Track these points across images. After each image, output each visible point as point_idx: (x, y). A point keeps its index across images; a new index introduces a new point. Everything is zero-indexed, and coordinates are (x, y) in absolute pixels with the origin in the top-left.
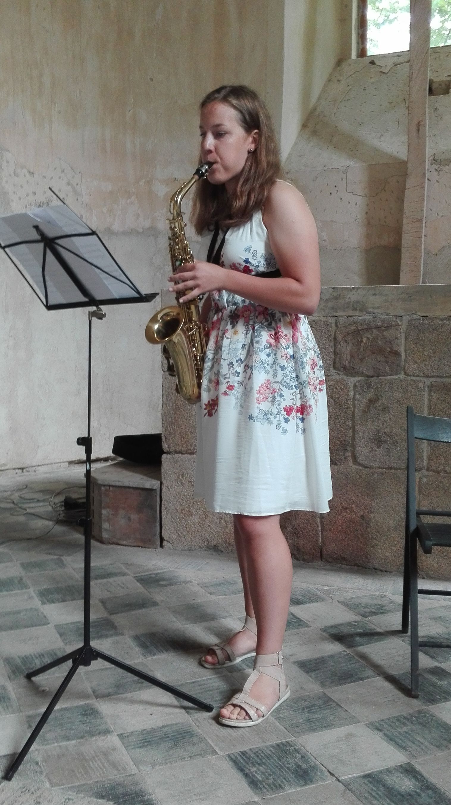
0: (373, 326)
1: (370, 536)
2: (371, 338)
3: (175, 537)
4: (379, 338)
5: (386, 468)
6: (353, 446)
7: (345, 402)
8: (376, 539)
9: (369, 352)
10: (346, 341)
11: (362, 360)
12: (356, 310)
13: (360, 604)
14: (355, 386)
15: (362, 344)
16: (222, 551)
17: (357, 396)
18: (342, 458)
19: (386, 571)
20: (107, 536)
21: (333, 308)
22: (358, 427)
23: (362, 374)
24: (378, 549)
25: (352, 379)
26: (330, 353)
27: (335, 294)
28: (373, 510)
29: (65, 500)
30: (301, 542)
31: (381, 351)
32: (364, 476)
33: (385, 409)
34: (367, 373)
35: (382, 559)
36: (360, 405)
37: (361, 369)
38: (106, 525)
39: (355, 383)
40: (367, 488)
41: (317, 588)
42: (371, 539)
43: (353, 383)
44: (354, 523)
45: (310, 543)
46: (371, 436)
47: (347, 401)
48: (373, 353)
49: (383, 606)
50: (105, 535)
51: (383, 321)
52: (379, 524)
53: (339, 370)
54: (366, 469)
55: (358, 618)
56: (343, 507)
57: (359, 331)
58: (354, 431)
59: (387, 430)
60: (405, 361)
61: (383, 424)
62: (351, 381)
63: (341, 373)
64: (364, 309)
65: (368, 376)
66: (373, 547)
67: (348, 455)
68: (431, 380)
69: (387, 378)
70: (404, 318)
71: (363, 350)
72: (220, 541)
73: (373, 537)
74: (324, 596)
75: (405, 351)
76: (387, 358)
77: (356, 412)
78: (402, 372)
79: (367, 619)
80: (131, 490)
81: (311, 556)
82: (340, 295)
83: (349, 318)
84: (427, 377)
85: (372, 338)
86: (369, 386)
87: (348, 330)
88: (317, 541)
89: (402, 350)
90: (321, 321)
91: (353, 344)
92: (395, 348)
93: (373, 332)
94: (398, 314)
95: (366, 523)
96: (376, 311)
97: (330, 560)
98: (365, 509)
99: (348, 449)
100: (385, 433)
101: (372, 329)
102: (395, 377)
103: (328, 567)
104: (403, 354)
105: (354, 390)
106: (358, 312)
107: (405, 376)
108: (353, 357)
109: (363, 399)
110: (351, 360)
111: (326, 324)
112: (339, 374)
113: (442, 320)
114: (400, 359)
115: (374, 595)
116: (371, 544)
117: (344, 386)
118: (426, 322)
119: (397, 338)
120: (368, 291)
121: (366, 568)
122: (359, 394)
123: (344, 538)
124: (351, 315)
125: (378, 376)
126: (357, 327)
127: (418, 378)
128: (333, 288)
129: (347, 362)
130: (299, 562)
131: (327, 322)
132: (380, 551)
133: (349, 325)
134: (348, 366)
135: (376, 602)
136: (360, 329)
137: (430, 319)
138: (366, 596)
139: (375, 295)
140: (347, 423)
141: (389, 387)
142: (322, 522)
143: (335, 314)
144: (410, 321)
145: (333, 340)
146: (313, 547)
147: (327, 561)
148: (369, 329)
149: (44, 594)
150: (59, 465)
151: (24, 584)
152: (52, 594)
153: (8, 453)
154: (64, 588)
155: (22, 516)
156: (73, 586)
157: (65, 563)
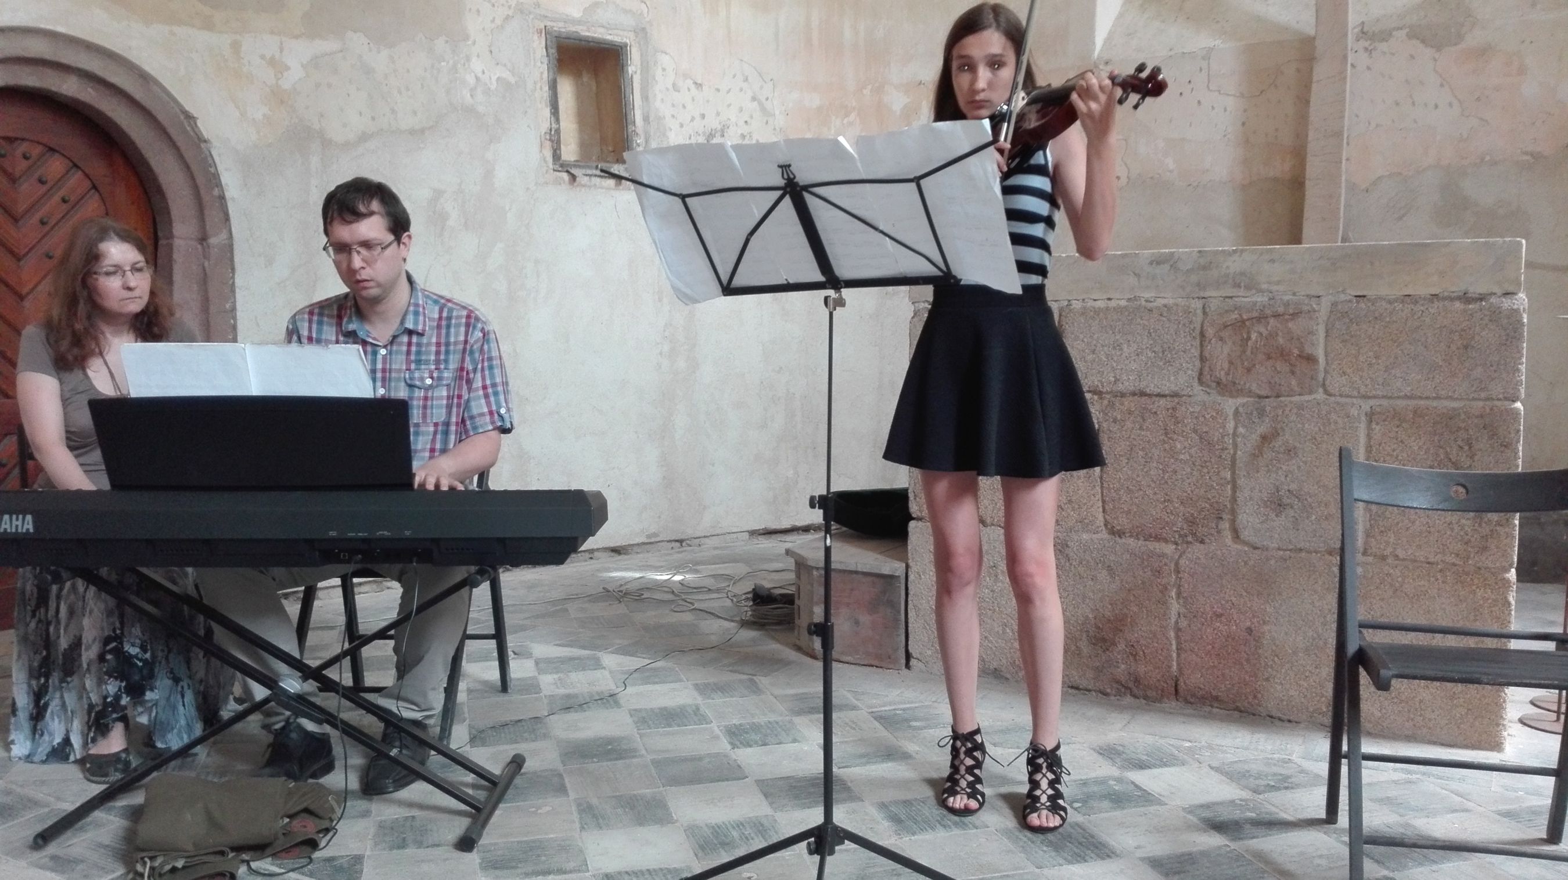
0: (1268, 312)
1: (1262, 662)
2: (1265, 333)
3: (929, 652)
4: (1280, 334)
5: (1290, 550)
6: (1233, 512)
7: (1218, 440)
8: (1272, 667)
9: (1261, 357)
10: (1221, 339)
11: (1249, 370)
12: (1239, 286)
13: (1248, 771)
14: (1236, 412)
15: (1250, 343)
16: (1007, 679)
17: (1241, 430)
18: (1213, 531)
19: (1290, 721)
21: (1198, 284)
22: (1241, 482)
23: (1250, 393)
24: (1277, 683)
25: (1231, 401)
26: (1194, 359)
27: (1202, 261)
28: (1267, 619)
29: (754, 589)
30: (1142, 669)
31: (1283, 354)
32: (1251, 563)
33: (1290, 451)
34: (1258, 392)
35: (1282, 701)
36: (1245, 444)
37: (1248, 385)
39: (1237, 409)
40: (1257, 582)
41: (1171, 743)
42: (1265, 668)
43: (1234, 408)
44: (1233, 639)
45: (1157, 671)
46: (1265, 496)
47: (1223, 437)
48: (1269, 358)
49: (1289, 777)
51: (1287, 304)
52: (1277, 642)
53: (1208, 386)
54: (1256, 551)
55: (1245, 794)
56: (1214, 613)
57: (1243, 322)
58: (1235, 488)
59: (1293, 487)
60: (1326, 372)
61: (1286, 476)
62: (1230, 405)
63: (1212, 391)
64: (1252, 286)
65: (1260, 397)
66: (1267, 680)
67: (1223, 527)
68: (1372, 402)
69: (1293, 399)
70: (1323, 300)
71: (1252, 353)
72: (1004, 661)
73: (1266, 664)
74: (1185, 757)
75: (1326, 355)
76: (1291, 365)
77: (1237, 457)
78: (1321, 390)
79: (1261, 796)
80: (860, 576)
81: (1160, 692)
82: (1211, 263)
83: (1227, 300)
84: (1366, 397)
85: (1267, 332)
86: (1261, 413)
87: (1225, 319)
88: (1170, 667)
89: (1320, 354)
90: (1177, 305)
91: (1234, 343)
92: (1308, 350)
93: (1268, 323)
94: (1313, 293)
95: (1254, 639)
96: (1274, 288)
97: (1192, 700)
98: (1254, 616)
99: (1224, 516)
100: (1289, 491)
101: (1267, 317)
102: (1307, 398)
103: (1188, 711)
104: (1322, 360)
105: (1234, 418)
106: (1242, 290)
107: (1325, 396)
108: (1232, 364)
109: (1251, 433)
110: (1229, 370)
111: (1187, 311)
112: (1209, 393)
113: (1390, 302)
114: (1316, 367)
115: (1271, 759)
116: (1263, 675)
117: (1217, 413)
118: (1363, 305)
119: (1311, 333)
120: (1261, 254)
121: (1254, 715)
122: (1244, 426)
123: (1216, 663)
124: (1231, 295)
125: (1278, 396)
126: (1240, 315)
127: (1348, 400)
128: (1200, 252)
129: (1223, 373)
130: (1138, 701)
131: (1189, 307)
132: (1279, 687)
133: (1227, 311)
134: (1224, 380)
135: (1275, 769)
136: (1245, 317)
137: (1369, 300)
138: (1257, 760)
139: (1272, 261)
140: (1223, 474)
141: (1296, 414)
142: (1177, 637)
143: (1202, 294)
144: (1334, 304)
145: (1198, 337)
146: (1163, 676)
147: (1187, 702)
148: (1263, 318)
149: (734, 733)
150: (735, 536)
151: (703, 716)
152: (747, 733)
153: (659, 517)
154: (763, 724)
155: (688, 613)
156: (777, 723)
157: (761, 686)
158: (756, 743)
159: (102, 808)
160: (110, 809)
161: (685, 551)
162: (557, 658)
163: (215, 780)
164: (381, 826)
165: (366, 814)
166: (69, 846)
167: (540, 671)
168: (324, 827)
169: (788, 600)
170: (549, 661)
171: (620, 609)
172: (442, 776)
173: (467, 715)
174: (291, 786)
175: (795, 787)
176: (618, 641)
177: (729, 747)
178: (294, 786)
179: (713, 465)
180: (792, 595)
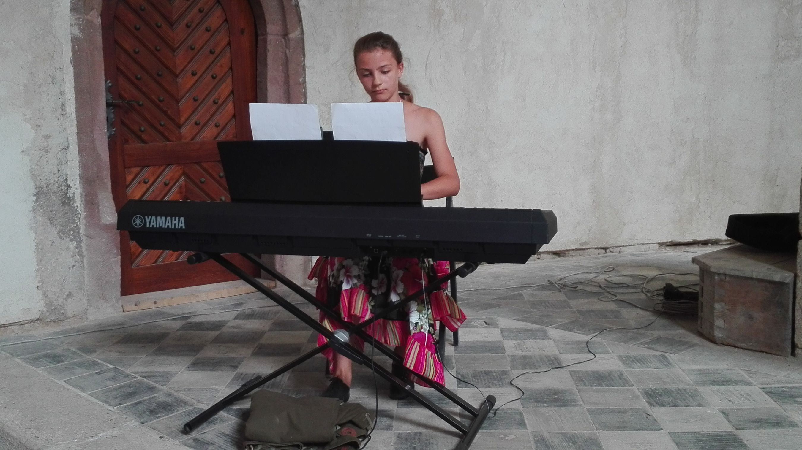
20: (720, 335)
29: (664, 288)
38: (719, 323)
50: (718, 334)
80: (754, 280)
149: (650, 395)
150: (648, 246)
151: (625, 379)
152: (661, 396)
153: (590, 230)
154: (673, 390)
155: (612, 303)
156: (685, 390)
157: (671, 361)
158: (669, 404)
159: (224, 409)
160: (229, 411)
161: (609, 256)
162: (516, 329)
163: (294, 396)
164: (399, 436)
165: (389, 428)
166: (204, 433)
167: (504, 337)
168: (362, 434)
169: (693, 297)
170: (510, 331)
171: (561, 297)
172: (439, 406)
173: (454, 365)
174: (341, 404)
175: (701, 441)
176: (559, 320)
177: (647, 406)
178: (343, 404)
179: (632, 193)
180: (697, 294)
